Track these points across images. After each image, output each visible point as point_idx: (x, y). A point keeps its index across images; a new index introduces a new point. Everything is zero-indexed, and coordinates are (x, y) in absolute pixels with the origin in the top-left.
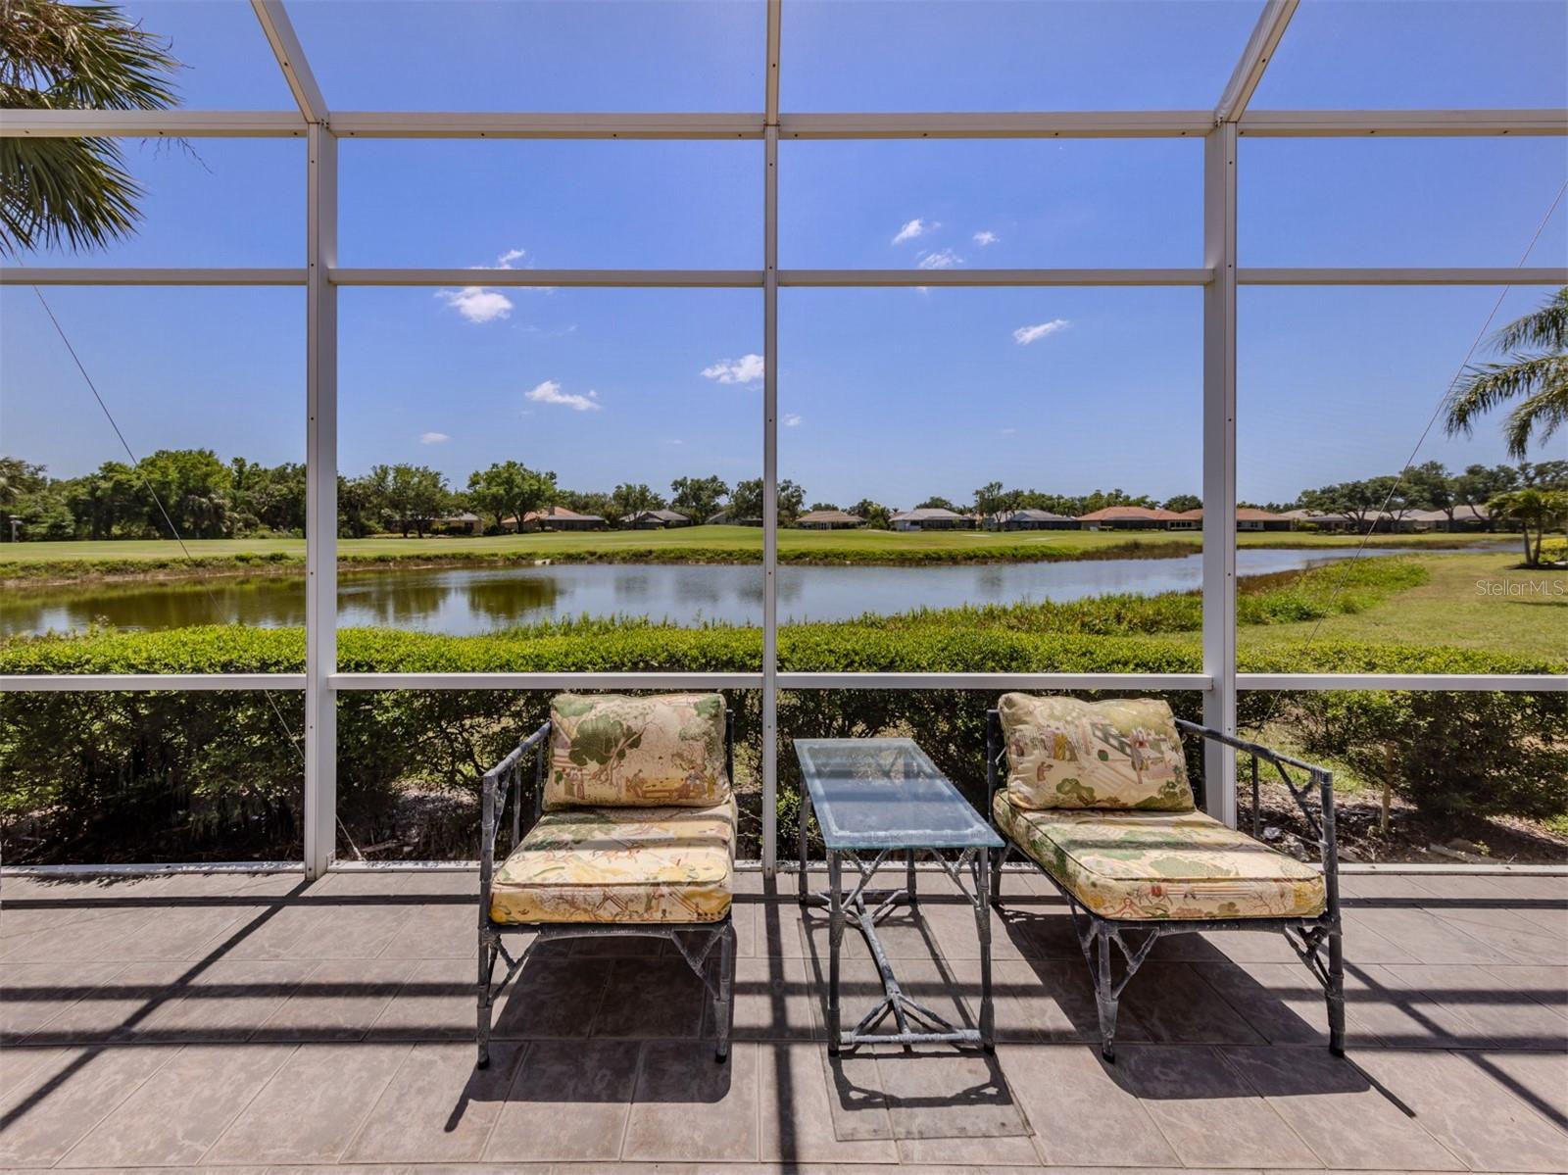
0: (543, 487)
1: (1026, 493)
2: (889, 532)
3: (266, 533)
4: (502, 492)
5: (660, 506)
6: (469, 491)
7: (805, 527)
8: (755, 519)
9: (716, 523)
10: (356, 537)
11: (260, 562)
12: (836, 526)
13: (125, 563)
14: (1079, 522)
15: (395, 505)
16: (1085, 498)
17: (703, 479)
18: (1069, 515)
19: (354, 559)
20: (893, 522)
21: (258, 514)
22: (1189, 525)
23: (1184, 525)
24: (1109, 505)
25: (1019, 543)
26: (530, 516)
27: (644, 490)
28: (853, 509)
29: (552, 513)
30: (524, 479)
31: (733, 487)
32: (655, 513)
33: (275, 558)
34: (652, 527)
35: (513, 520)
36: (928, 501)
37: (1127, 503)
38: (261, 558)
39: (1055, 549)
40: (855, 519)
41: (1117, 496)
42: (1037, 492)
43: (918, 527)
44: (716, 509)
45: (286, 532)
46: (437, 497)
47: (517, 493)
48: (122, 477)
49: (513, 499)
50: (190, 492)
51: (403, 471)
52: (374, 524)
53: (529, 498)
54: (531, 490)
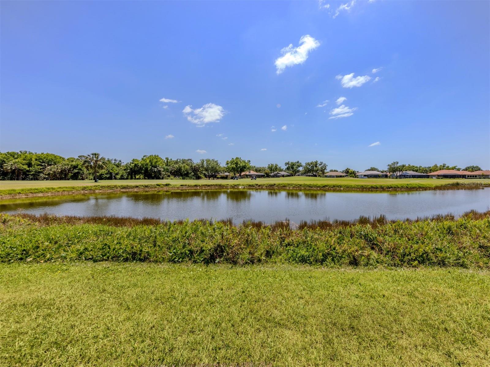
0: (246, 165)
1: (407, 165)
2: (356, 178)
3: (172, 178)
4: (234, 166)
5: (281, 170)
6: (226, 166)
7: (327, 177)
8: (311, 174)
9: (299, 176)
10: (196, 179)
11: (163, 186)
12: (337, 177)
13: (127, 186)
14: (429, 175)
15: (206, 170)
16: (430, 167)
17: (294, 162)
18: (425, 173)
19: (188, 185)
20: (357, 175)
21: (171, 173)
22: (476, 176)
23: (473, 176)
24: (440, 169)
25: (409, 183)
26: (243, 174)
27: (276, 166)
28: (343, 171)
29: (250, 173)
30: (241, 162)
31: (304, 164)
32: (280, 173)
33: (167, 185)
34: (279, 177)
35: (239, 175)
36: (370, 168)
37: (448, 168)
38: (163, 185)
39: (424, 185)
40: (344, 174)
41: (444, 166)
42: (411, 165)
43: (367, 177)
44: (298, 171)
45: (177, 178)
46: (218, 168)
47: (239, 167)
48: (136, 163)
49: (238, 168)
50: (152, 167)
51: (208, 161)
52: (202, 176)
53: (242, 168)
54: (243, 166)
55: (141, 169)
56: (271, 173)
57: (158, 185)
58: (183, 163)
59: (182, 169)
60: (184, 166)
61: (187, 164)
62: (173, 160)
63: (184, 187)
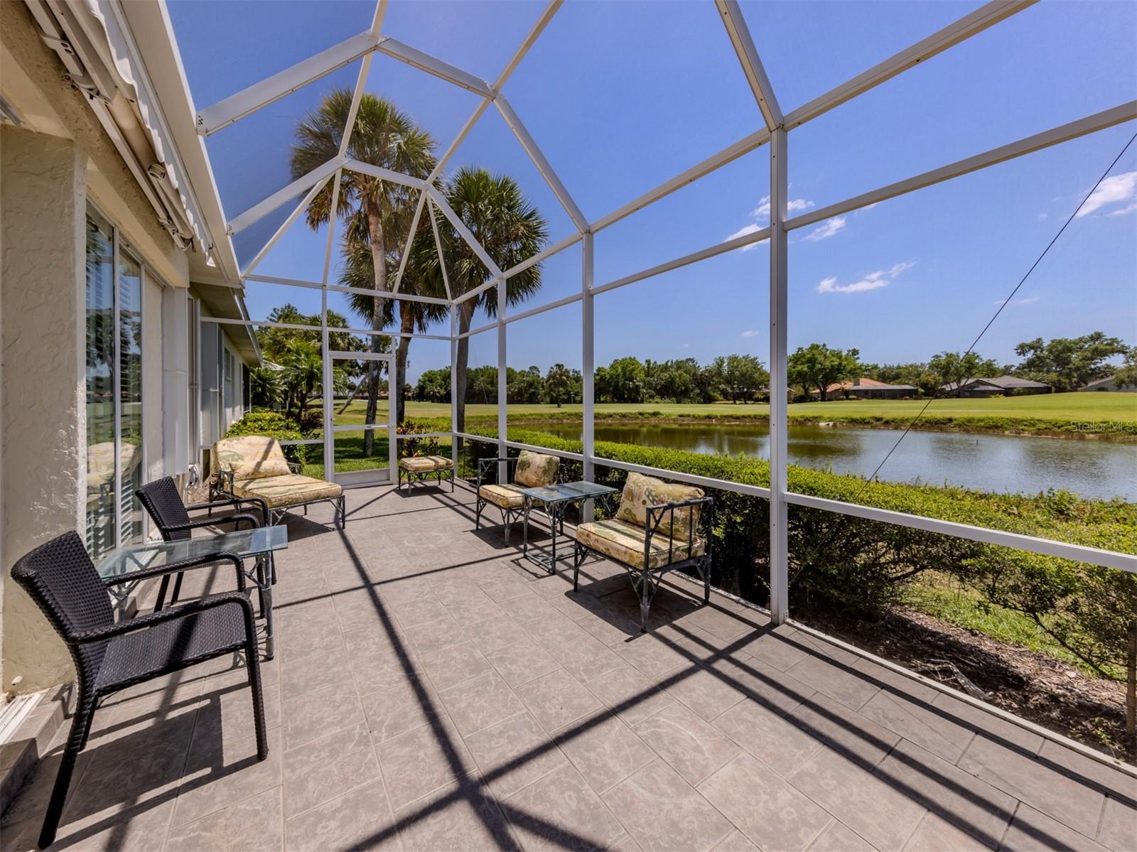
0: (844, 363)
3: (658, 400)
4: (805, 369)
10: (705, 402)
11: (648, 416)
15: (729, 381)
17: (1073, 338)
19: (694, 416)
21: (655, 390)
26: (832, 388)
27: (971, 357)
29: (857, 383)
30: (826, 357)
32: (991, 381)
33: (655, 414)
34: (984, 394)
35: (818, 391)
44: (1098, 373)
45: (667, 400)
46: (756, 375)
47: (820, 369)
48: (602, 373)
49: (816, 374)
50: (626, 379)
51: (733, 359)
52: (717, 395)
53: (830, 373)
54: (832, 366)
55: (609, 384)
56: (946, 383)
57: (641, 414)
58: (679, 368)
59: (675, 382)
60: (680, 375)
61: (685, 372)
62: (658, 363)
63: (685, 419)
